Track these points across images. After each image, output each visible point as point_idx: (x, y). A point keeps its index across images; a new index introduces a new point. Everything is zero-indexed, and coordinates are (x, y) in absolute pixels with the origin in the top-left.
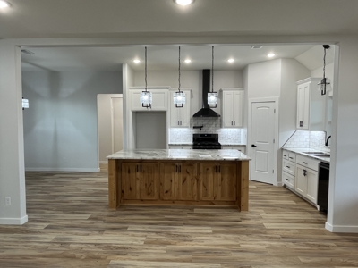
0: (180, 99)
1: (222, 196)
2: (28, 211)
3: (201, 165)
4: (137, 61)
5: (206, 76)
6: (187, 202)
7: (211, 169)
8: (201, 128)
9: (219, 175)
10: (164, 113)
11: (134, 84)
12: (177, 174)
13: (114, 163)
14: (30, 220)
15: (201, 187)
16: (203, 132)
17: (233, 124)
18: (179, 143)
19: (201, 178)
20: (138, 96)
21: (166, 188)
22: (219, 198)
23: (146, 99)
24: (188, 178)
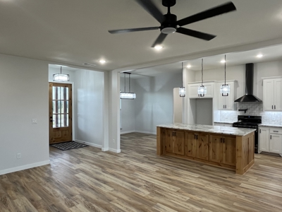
1: (226, 160)
3: (211, 136)
4: (189, 66)
7: (218, 140)
9: (224, 145)
12: (195, 140)
15: (211, 152)
19: (211, 145)
21: (189, 149)
22: (224, 162)
24: (203, 144)
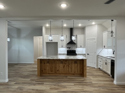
0: (62, 38)
1: (77, 72)
2: (9, 78)
3: (70, 61)
4: (47, 25)
5: (71, 30)
6: (65, 74)
7: (73, 62)
8: (70, 48)
9: (76, 65)
10: (57, 43)
11: (46, 33)
12: (61, 64)
13: (39, 60)
14: (9, 81)
15: (70, 69)
16: (70, 49)
17: (81, 47)
18: (62, 53)
19: (70, 65)
20: (48, 37)
22: (76, 73)
23: (50, 38)
24: (65, 66)
